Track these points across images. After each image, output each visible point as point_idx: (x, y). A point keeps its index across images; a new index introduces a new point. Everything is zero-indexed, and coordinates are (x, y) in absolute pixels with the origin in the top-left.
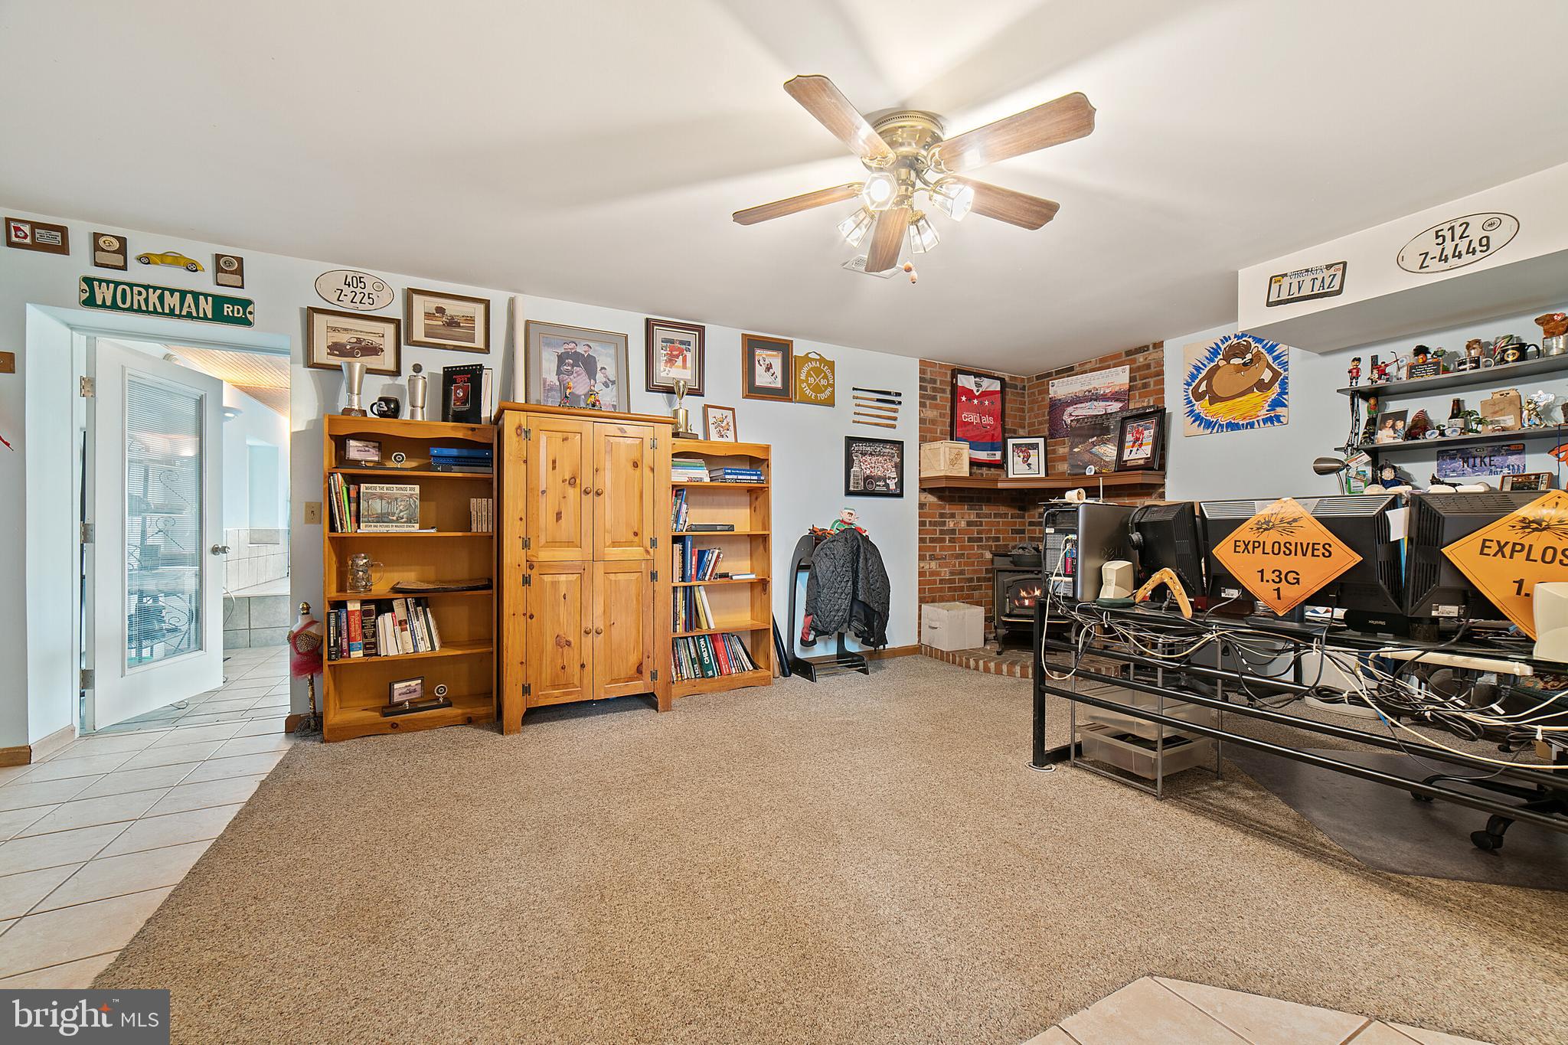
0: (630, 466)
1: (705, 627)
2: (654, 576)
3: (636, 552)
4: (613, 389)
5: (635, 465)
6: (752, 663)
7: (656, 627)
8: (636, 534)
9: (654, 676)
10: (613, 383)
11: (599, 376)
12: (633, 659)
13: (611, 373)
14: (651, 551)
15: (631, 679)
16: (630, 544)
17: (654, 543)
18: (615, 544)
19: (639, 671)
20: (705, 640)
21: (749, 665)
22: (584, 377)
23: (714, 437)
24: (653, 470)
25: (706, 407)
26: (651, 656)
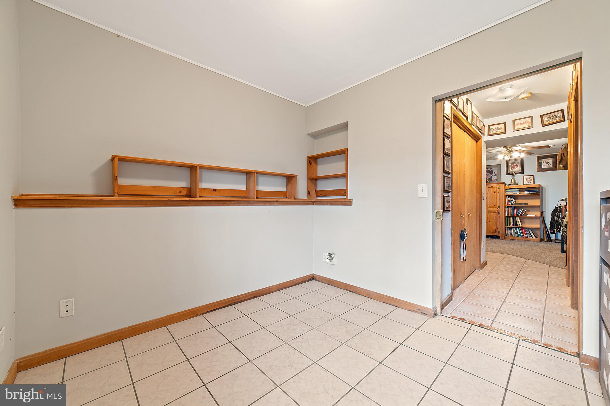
0: (493, 193)
1: (519, 226)
2: (499, 213)
3: (495, 209)
4: (497, 176)
5: (495, 192)
6: (535, 236)
7: (500, 223)
8: (495, 205)
9: (499, 233)
10: (497, 175)
11: (493, 174)
12: (494, 228)
13: (496, 173)
14: (499, 209)
15: (494, 232)
16: (494, 207)
17: (499, 207)
18: (490, 207)
19: (496, 231)
20: (519, 229)
21: (534, 236)
22: (490, 175)
23: (526, 183)
24: (499, 193)
25: (524, 176)
26: (498, 228)
